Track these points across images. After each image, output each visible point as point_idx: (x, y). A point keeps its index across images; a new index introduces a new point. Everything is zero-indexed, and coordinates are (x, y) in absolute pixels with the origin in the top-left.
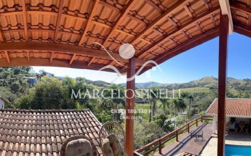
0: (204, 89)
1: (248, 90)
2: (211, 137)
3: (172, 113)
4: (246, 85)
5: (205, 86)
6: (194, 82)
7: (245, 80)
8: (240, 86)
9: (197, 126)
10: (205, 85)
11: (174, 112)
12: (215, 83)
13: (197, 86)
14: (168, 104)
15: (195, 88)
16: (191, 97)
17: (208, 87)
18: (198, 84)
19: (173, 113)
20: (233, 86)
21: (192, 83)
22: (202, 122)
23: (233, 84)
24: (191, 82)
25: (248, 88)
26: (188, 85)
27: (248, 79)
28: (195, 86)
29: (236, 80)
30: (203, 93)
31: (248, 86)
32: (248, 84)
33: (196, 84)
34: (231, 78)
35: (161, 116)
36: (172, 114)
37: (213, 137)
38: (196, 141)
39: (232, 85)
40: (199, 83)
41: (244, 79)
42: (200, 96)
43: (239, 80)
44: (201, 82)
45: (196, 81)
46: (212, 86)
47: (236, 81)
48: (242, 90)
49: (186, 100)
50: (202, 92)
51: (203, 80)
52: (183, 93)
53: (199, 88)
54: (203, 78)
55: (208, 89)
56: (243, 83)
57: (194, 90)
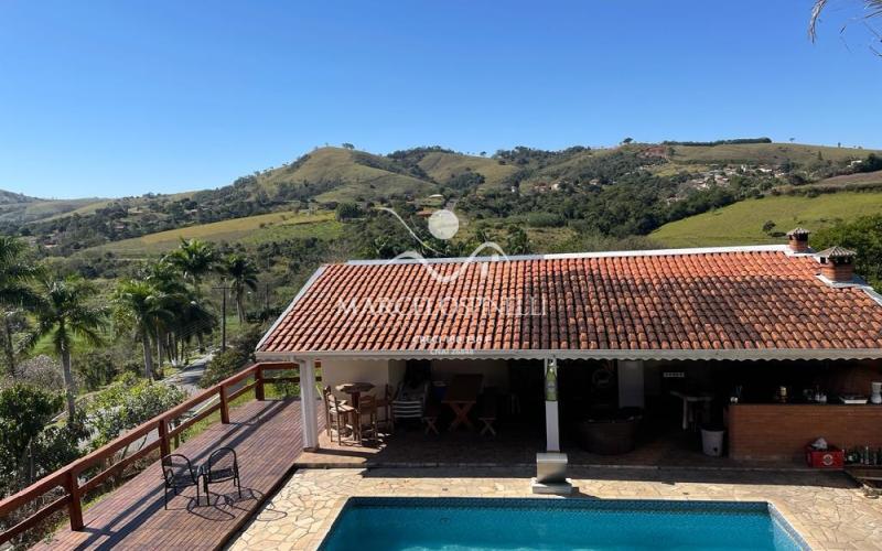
0: (314, 218)
1: (530, 209)
2: (294, 469)
3: (128, 368)
4: (517, 185)
5: (317, 198)
6: (260, 182)
7: (504, 157)
8: (483, 189)
9: (225, 420)
10: (319, 193)
11: (138, 361)
12: (367, 182)
13: (273, 204)
14: (92, 320)
15: (265, 219)
16: (238, 269)
17: (332, 206)
18: (283, 194)
19: (136, 369)
20: (449, 191)
21: (248, 189)
22: (260, 396)
23: (448, 184)
24: (242, 183)
25: (528, 199)
26: (228, 200)
27: (522, 149)
28: (264, 205)
29: (460, 157)
30: (311, 243)
31: (526, 188)
32: (524, 176)
33: (272, 191)
34: (439, 149)
35: (10, 402)
36: (132, 374)
37: (305, 467)
38: (198, 502)
39: (442, 191)
40: (283, 185)
41: (503, 154)
42: (294, 255)
43: (478, 159)
44: (297, 178)
45: (268, 174)
46: (350, 201)
47: (465, 164)
48: (496, 211)
49: (208, 289)
50: (305, 234)
51: (304, 167)
52: (191, 253)
53: (284, 218)
54: (306, 158)
55: (333, 215)
56: (495, 176)
57: (262, 226)
